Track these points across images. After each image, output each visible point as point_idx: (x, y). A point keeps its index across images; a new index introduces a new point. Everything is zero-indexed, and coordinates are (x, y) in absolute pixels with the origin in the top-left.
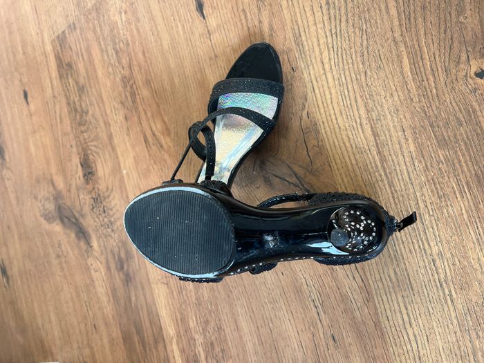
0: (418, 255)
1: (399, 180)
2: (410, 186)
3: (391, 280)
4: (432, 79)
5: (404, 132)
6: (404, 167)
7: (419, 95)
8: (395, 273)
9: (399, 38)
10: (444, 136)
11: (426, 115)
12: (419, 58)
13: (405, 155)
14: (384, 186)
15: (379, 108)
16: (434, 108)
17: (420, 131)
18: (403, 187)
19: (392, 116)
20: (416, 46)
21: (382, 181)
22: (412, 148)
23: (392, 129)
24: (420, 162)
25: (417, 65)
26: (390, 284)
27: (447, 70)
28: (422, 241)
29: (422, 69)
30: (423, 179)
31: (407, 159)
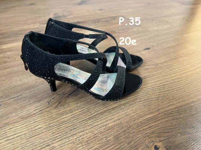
0: (51, 137)
1: (93, 121)
2: (91, 127)
3: (35, 126)
4: (147, 127)
5: (118, 120)
6: (100, 123)
7: (138, 123)
8: (40, 128)
9: (160, 111)
10: (120, 137)
11: (129, 128)
12: (155, 120)
13: (107, 122)
14: (89, 116)
15: (126, 108)
16: (133, 131)
17: (120, 126)
18: (90, 124)
19: (124, 114)
20: (159, 118)
21: (91, 114)
22: (110, 125)
23: (118, 115)
24: (105, 129)
25: (151, 120)
26: (33, 127)
27: (153, 133)
28: (60, 137)
29: (150, 122)
30: (96, 132)
31: (104, 123)
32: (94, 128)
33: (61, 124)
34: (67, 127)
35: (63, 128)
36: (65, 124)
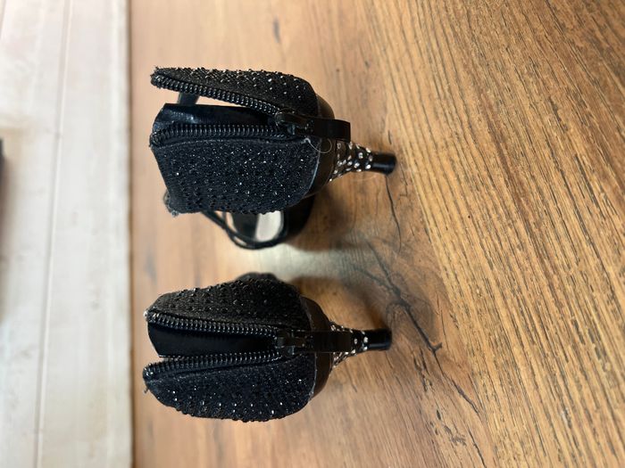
1: (558, 238)
2: (587, 248)
5: (555, 111)
6: (567, 201)
7: (576, 9)
11: (601, 50)
13: (565, 167)
14: (528, 258)
17: (592, 96)
18: (570, 254)
21: (522, 246)
22: (580, 147)
23: (530, 114)
24: (605, 177)
31: (572, 179)
32: (594, 230)
33: (565, 397)
34: (583, 370)
35: (586, 391)
36: (564, 378)
